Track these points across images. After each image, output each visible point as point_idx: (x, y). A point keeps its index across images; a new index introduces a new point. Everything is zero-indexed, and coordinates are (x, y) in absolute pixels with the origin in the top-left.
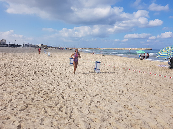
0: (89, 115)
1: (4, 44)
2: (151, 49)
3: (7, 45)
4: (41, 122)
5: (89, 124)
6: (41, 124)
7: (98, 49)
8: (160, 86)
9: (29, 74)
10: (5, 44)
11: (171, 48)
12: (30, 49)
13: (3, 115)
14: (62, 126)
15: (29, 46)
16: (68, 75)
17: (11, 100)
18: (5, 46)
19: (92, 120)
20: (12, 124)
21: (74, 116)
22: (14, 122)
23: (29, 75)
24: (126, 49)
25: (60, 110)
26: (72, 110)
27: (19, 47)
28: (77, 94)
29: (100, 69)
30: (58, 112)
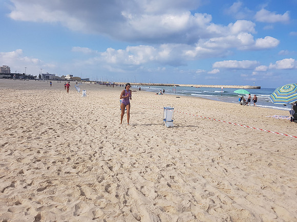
0: (157, 200)
1: (6, 74)
2: (259, 88)
3: (12, 76)
4: (74, 210)
5: (158, 215)
6: (75, 215)
7: (169, 86)
8: (278, 151)
9: (51, 127)
10: (8, 74)
11: (294, 87)
12: (51, 82)
13: (10, 197)
14: (111, 219)
15: (50, 78)
16: (119, 130)
17: (21, 172)
18: (8, 78)
19: (163, 210)
20: (26, 214)
21: (130, 202)
22: (28, 210)
23: (51, 129)
24: (216, 86)
25: (106, 190)
26: (126, 190)
27: (32, 79)
28: (134, 164)
29: (172, 121)
30: (103, 193)
